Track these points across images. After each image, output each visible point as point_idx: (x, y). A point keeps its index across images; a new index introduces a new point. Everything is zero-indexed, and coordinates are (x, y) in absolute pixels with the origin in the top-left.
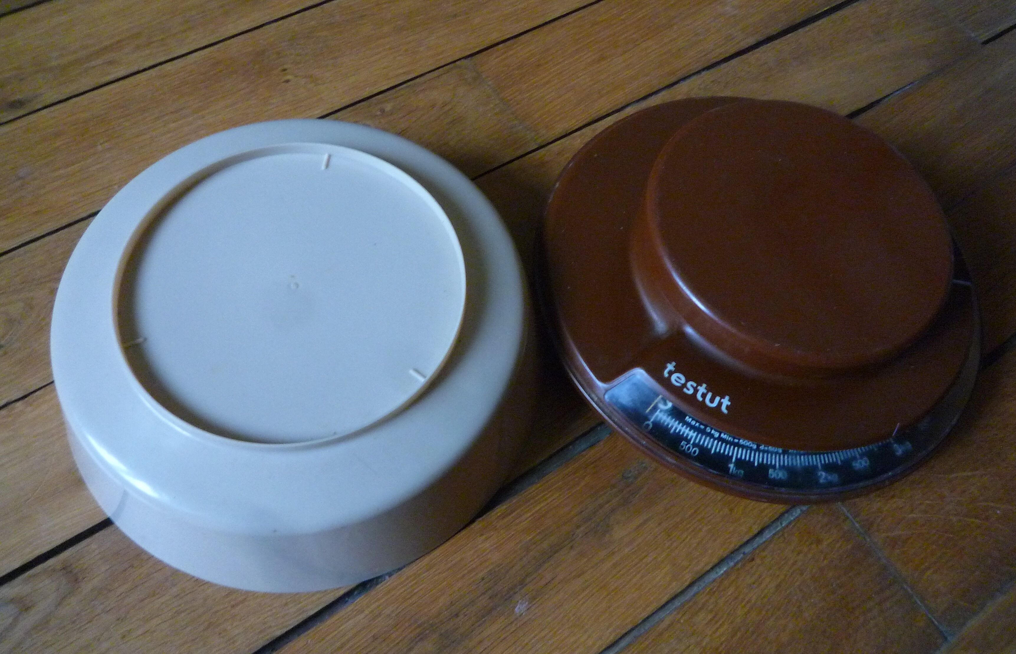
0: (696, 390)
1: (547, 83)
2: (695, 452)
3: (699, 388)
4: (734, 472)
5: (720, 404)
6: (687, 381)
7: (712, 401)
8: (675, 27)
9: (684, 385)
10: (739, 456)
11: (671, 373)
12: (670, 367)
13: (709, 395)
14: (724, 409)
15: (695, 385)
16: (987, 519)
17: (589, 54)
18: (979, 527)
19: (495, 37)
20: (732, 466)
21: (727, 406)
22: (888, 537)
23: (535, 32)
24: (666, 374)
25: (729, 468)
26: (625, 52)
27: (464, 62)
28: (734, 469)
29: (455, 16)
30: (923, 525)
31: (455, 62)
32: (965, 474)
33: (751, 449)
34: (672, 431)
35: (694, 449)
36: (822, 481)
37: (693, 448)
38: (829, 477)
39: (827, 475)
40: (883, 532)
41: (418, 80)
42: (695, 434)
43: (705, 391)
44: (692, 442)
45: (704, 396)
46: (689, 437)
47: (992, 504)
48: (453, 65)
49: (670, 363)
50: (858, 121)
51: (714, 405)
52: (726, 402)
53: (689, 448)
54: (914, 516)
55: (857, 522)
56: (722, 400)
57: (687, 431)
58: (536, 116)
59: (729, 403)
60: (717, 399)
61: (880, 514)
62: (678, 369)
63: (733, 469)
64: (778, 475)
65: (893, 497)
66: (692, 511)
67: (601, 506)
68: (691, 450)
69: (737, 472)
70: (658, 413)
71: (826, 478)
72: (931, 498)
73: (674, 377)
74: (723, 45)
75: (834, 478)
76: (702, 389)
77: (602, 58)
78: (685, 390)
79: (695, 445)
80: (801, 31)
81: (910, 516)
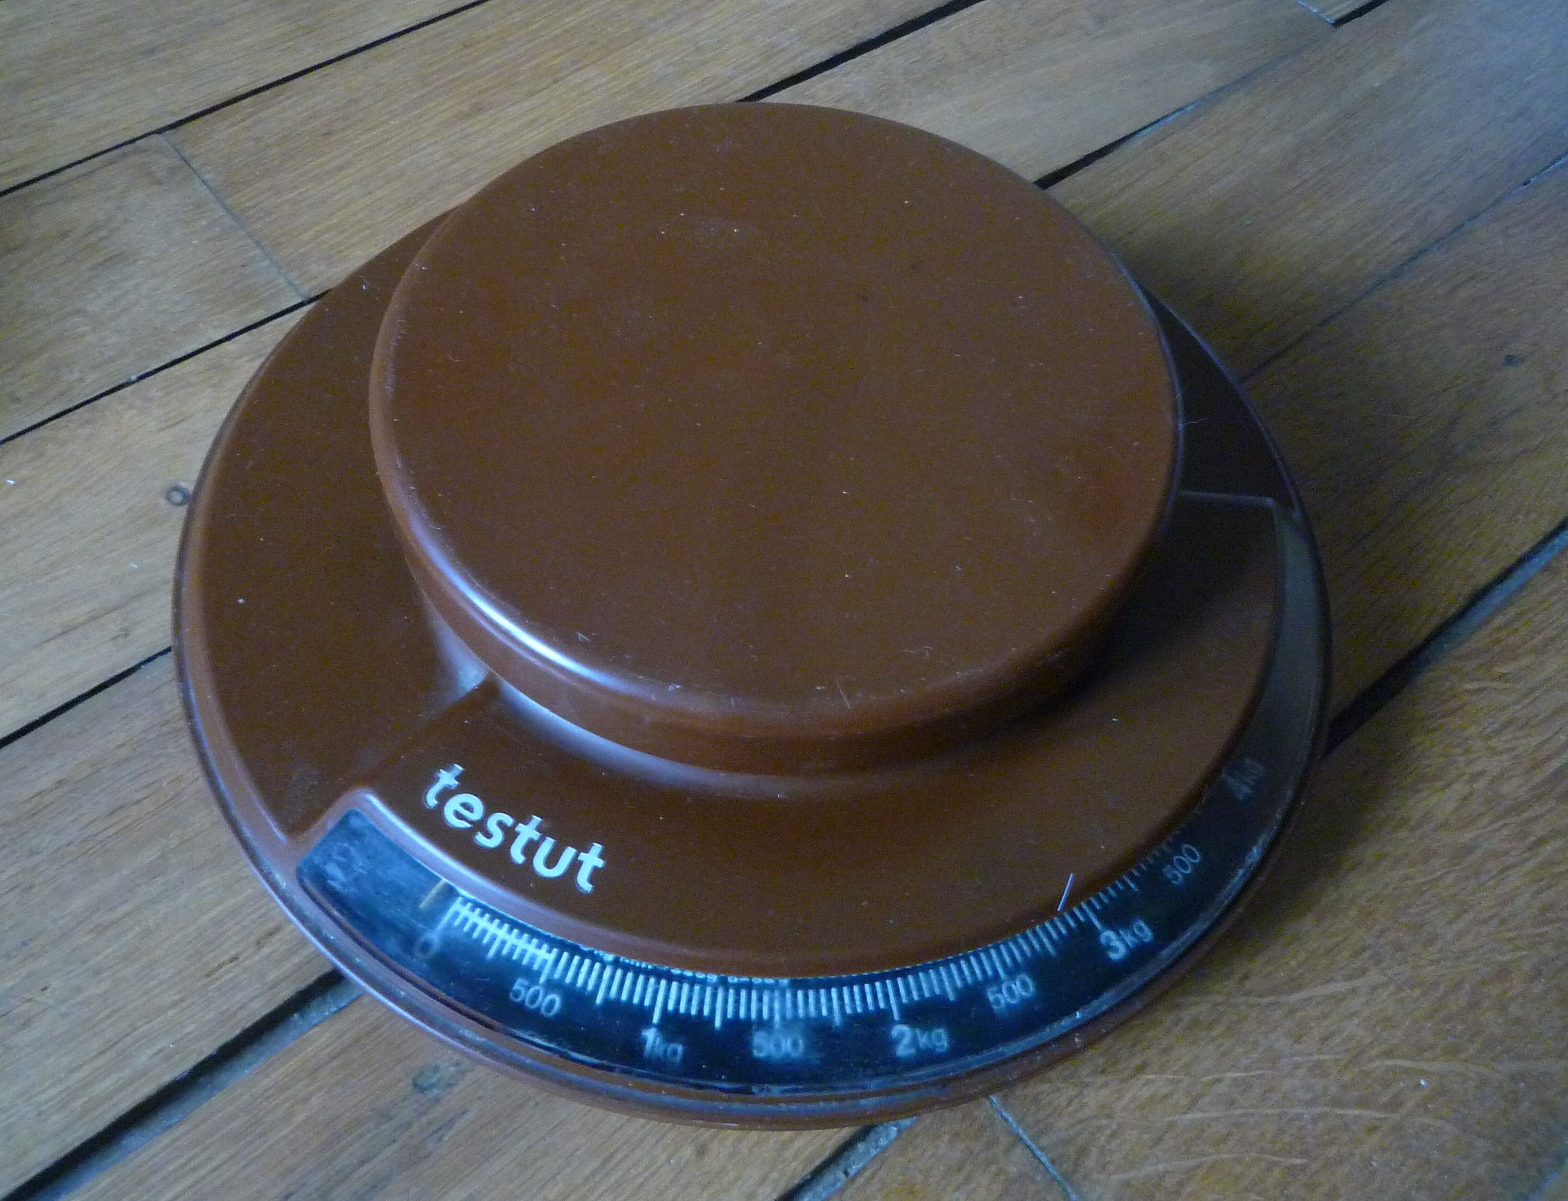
0: (510, 835)
1: (341, 168)
2: (552, 1003)
3: (521, 827)
4: (659, 1050)
5: (576, 865)
6: (488, 812)
7: (551, 861)
8: (651, 39)
9: (480, 826)
10: (671, 1007)
11: (445, 795)
12: (447, 778)
13: (547, 845)
14: (583, 881)
15: (508, 820)
16: (1395, 1104)
17: (448, 104)
18: (1373, 1129)
19: (242, 84)
20: (650, 1035)
21: (595, 870)
22: (1127, 1184)
23: (330, 69)
24: (431, 800)
25: (643, 1042)
26: (531, 94)
27: (155, 139)
28: (658, 1041)
29: (152, 51)
30: (1224, 1139)
31: (132, 141)
32: (1332, 988)
33: (704, 983)
34: (492, 953)
35: (549, 997)
36: (903, 1050)
37: (546, 994)
38: (923, 1040)
39: (918, 1031)
40: (1115, 1172)
41: (42, 183)
42: (551, 957)
43: (536, 835)
44: (542, 979)
45: (531, 849)
46: (536, 967)
47: (1407, 1064)
48: (130, 147)
49: (447, 769)
50: (1059, 190)
51: (559, 870)
52: (592, 859)
53: (535, 996)
54: (1199, 1115)
55: (1043, 1149)
56: (583, 856)
57: (531, 949)
58: (307, 236)
59: (600, 863)
60: (569, 853)
61: (1104, 1122)
62: (466, 784)
63: (654, 1042)
64: (778, 1045)
65: (1142, 1068)
66: (595, 1164)
67: (345, 1175)
68: (540, 998)
69: (666, 1051)
70: (456, 906)
71: (914, 1042)
72: (1244, 1062)
73: (453, 805)
74: (755, 66)
75: (940, 1039)
76: (528, 831)
77: (479, 109)
78: (480, 839)
79: (552, 985)
80: (932, 28)
81: (1189, 1116)
